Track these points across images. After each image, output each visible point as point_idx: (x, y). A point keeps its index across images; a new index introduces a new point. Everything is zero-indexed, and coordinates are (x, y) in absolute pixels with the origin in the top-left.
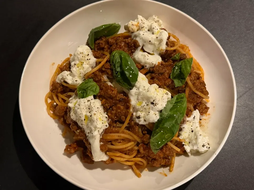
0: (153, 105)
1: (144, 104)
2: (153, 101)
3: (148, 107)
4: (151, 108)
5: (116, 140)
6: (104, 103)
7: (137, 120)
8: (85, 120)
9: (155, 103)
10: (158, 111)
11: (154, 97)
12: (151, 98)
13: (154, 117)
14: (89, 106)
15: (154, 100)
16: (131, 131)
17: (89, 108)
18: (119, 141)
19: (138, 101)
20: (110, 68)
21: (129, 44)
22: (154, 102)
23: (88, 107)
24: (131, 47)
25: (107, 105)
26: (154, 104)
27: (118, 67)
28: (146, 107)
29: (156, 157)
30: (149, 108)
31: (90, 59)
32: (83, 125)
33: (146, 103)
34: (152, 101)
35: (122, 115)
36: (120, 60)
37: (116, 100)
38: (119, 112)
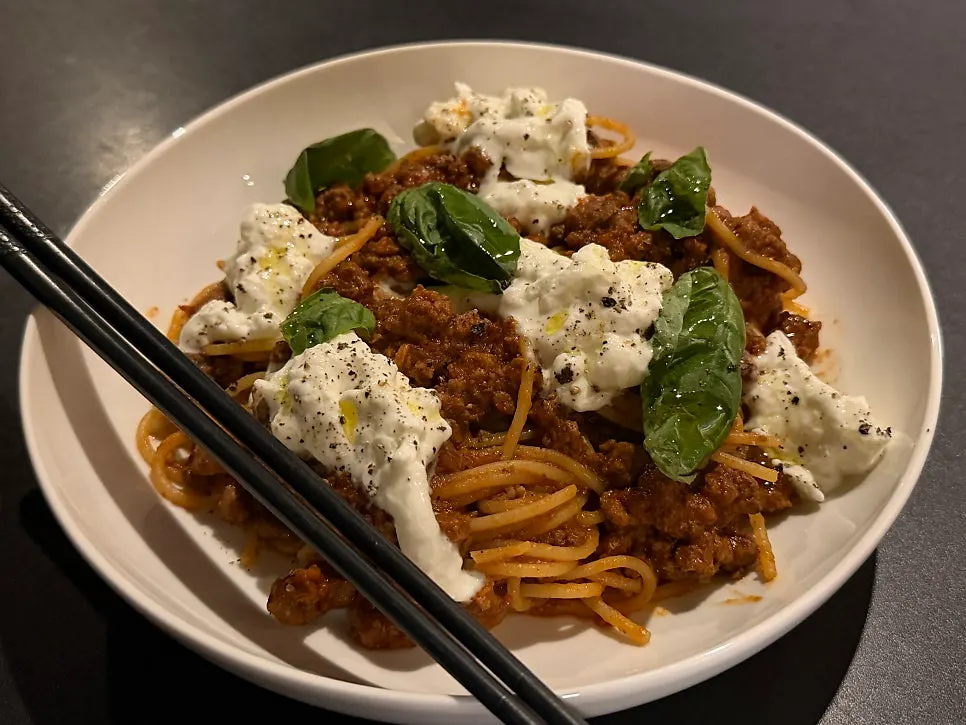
0: (611, 309)
1: (574, 314)
2: (611, 291)
3: (595, 323)
4: (608, 326)
5: (500, 491)
6: (405, 360)
7: (563, 393)
8: (342, 420)
9: (617, 300)
10: (637, 331)
11: (608, 274)
12: (599, 278)
13: (631, 356)
14: (349, 365)
15: (611, 289)
16: (549, 447)
17: (351, 373)
18: (512, 491)
19: (544, 318)
20: (397, 249)
21: (450, 167)
22: (614, 296)
23: (348, 370)
24: (460, 175)
25: (420, 365)
26: (615, 303)
27: (430, 230)
28: (584, 324)
29: (690, 528)
30: (602, 326)
31: (310, 236)
32: (338, 449)
33: (582, 311)
34: (604, 291)
35: (495, 389)
36: (430, 208)
37: (457, 336)
38: (479, 379)
